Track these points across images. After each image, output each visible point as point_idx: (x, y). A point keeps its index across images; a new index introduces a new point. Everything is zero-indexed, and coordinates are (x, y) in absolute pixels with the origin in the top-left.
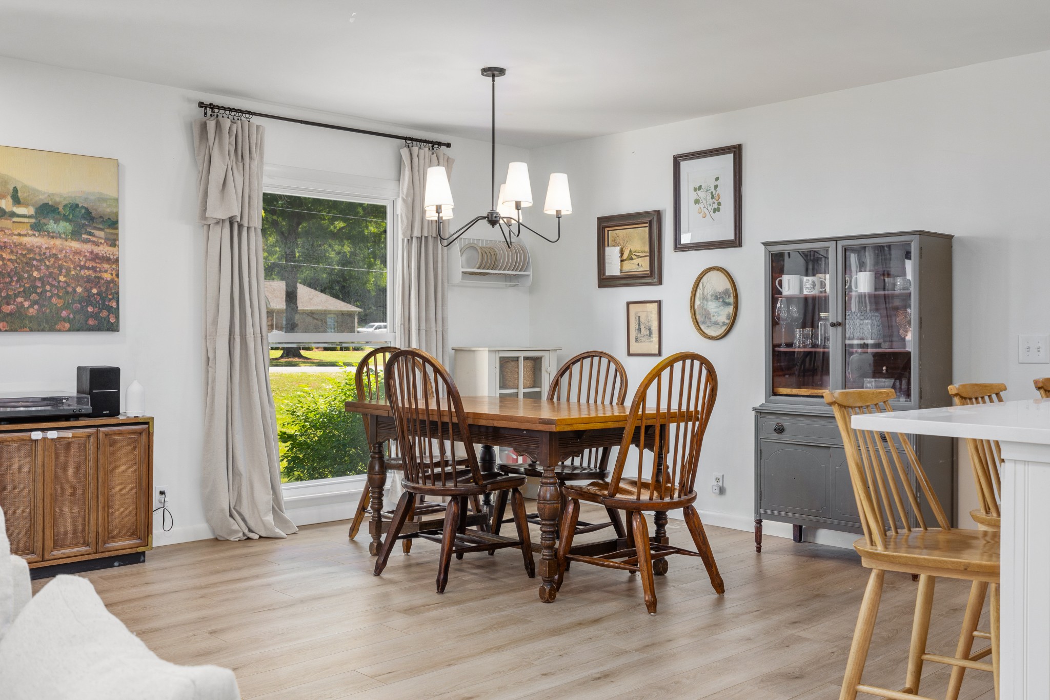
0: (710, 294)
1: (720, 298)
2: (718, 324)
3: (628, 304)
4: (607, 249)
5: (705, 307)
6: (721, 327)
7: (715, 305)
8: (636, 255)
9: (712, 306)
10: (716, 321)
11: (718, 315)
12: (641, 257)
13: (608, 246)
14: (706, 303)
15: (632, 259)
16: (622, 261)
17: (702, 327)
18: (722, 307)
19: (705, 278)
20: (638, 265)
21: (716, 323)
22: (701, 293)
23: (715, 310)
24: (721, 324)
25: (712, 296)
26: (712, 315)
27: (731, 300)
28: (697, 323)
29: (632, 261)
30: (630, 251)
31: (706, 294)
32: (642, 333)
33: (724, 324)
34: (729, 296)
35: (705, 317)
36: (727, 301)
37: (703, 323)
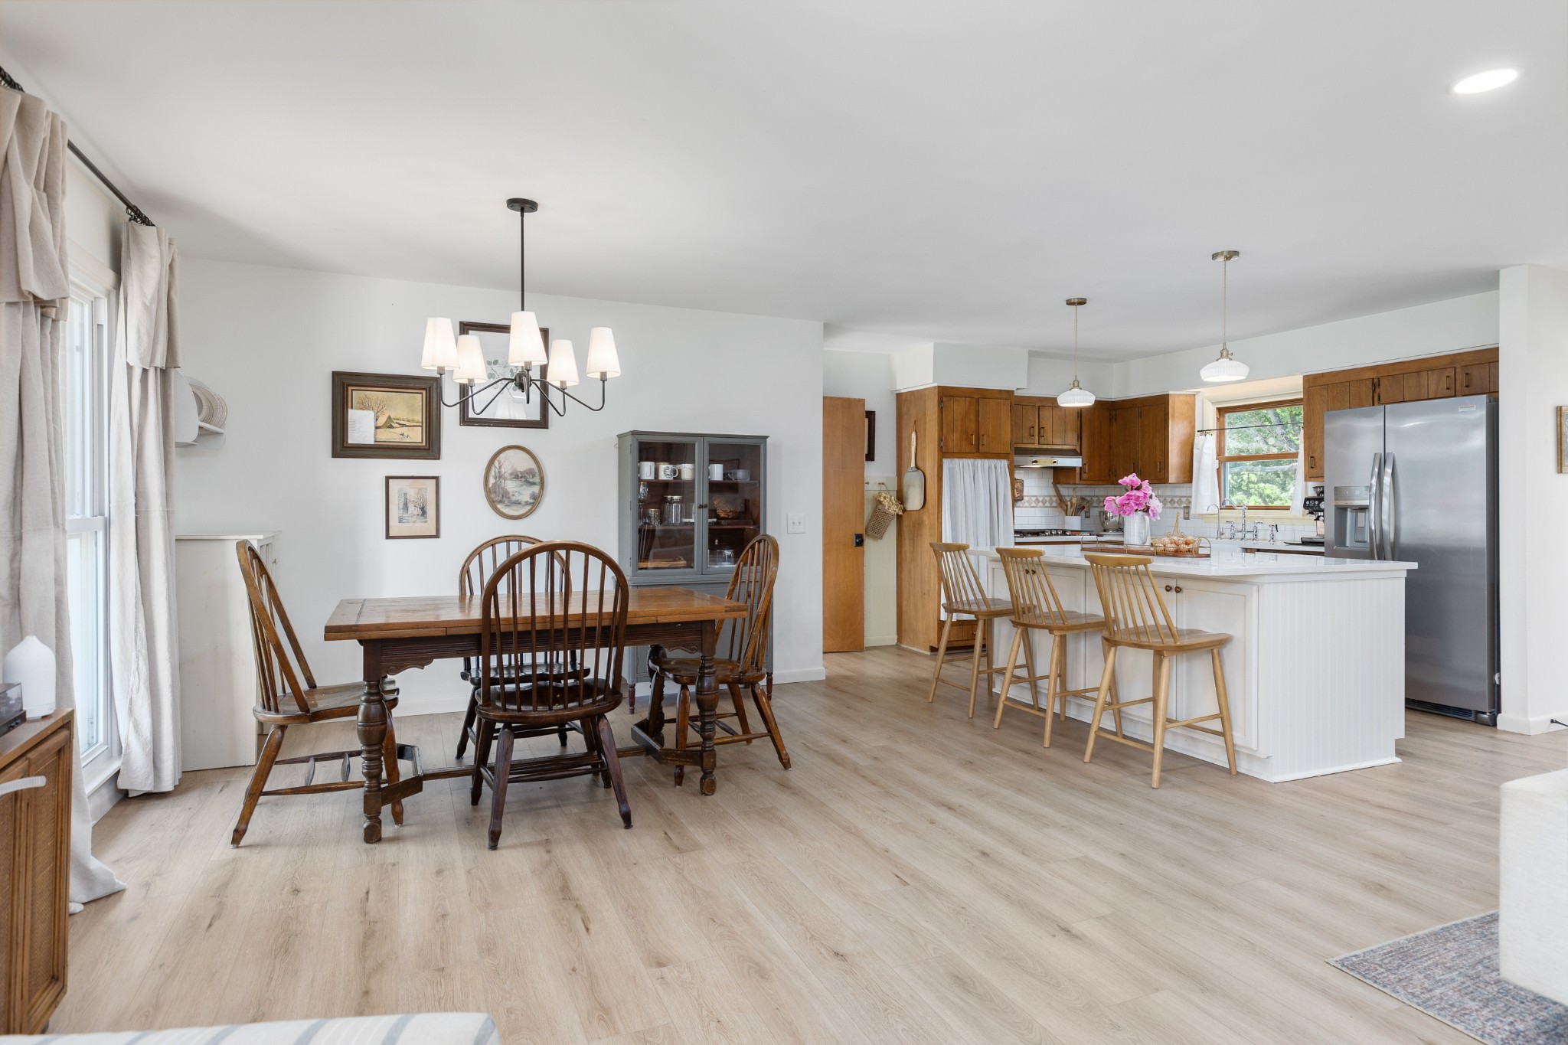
0: (509, 472)
1: (521, 477)
2: (520, 503)
3: (388, 478)
4: (350, 410)
5: (503, 486)
6: (524, 506)
7: (516, 484)
8: (398, 423)
9: (511, 486)
10: (517, 501)
11: (520, 494)
12: (408, 426)
13: (352, 408)
14: (503, 481)
15: (391, 427)
16: (377, 428)
17: (499, 506)
18: (524, 487)
19: (502, 455)
20: (403, 434)
21: (518, 503)
22: (497, 471)
23: (515, 489)
24: (523, 503)
25: (511, 474)
26: (511, 494)
27: (537, 480)
28: (493, 503)
29: (391, 430)
30: (389, 417)
31: (503, 470)
32: (410, 512)
33: (527, 503)
34: (534, 476)
35: (503, 496)
36: (531, 480)
37: (500, 502)
